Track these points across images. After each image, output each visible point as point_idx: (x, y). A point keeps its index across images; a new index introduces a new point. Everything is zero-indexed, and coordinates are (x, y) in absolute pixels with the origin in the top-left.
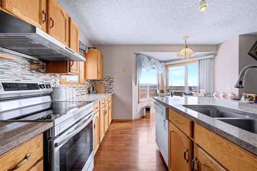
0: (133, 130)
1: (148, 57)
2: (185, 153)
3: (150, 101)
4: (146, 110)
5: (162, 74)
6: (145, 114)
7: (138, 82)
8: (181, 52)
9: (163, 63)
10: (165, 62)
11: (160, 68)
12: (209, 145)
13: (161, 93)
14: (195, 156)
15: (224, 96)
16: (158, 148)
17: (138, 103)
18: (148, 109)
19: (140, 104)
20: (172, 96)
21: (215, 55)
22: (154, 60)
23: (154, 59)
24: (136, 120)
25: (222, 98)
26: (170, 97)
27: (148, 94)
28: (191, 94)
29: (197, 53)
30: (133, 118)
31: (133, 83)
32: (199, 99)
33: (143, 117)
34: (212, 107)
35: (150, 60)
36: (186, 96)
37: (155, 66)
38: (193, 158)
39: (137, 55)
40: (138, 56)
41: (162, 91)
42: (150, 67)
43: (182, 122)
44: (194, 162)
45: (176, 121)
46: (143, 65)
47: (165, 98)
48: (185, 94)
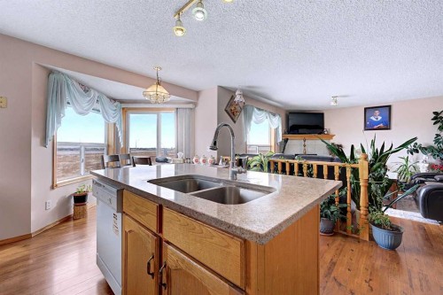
0: (31, 261)
1: (82, 85)
2: (149, 264)
3: (85, 179)
4: (75, 202)
5: (115, 124)
6: (72, 212)
7: (50, 137)
8: (149, 90)
9: (117, 103)
10: (121, 102)
11: (111, 112)
12: (181, 236)
13: (113, 161)
14: (164, 260)
15: (204, 161)
16: (101, 277)
17: (52, 188)
18: (80, 199)
19: (56, 189)
20: (134, 166)
21: (196, 104)
22: (97, 94)
23: (98, 91)
24: (43, 232)
25: (202, 164)
26: (131, 168)
27: (83, 165)
28: (166, 161)
29: (173, 98)
30: (34, 229)
31: (35, 141)
32: (176, 168)
33: (67, 219)
34: (190, 177)
35: (86, 91)
36: (159, 164)
37: (98, 106)
38: (160, 266)
39: (50, 72)
40: (52, 76)
41: (115, 158)
42: (85, 105)
43: (144, 210)
44: (161, 273)
45: (137, 211)
46: (68, 98)
47: (121, 170)
48: (158, 161)
